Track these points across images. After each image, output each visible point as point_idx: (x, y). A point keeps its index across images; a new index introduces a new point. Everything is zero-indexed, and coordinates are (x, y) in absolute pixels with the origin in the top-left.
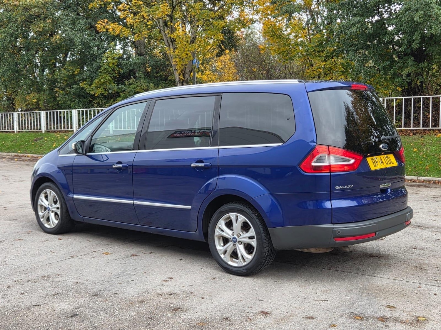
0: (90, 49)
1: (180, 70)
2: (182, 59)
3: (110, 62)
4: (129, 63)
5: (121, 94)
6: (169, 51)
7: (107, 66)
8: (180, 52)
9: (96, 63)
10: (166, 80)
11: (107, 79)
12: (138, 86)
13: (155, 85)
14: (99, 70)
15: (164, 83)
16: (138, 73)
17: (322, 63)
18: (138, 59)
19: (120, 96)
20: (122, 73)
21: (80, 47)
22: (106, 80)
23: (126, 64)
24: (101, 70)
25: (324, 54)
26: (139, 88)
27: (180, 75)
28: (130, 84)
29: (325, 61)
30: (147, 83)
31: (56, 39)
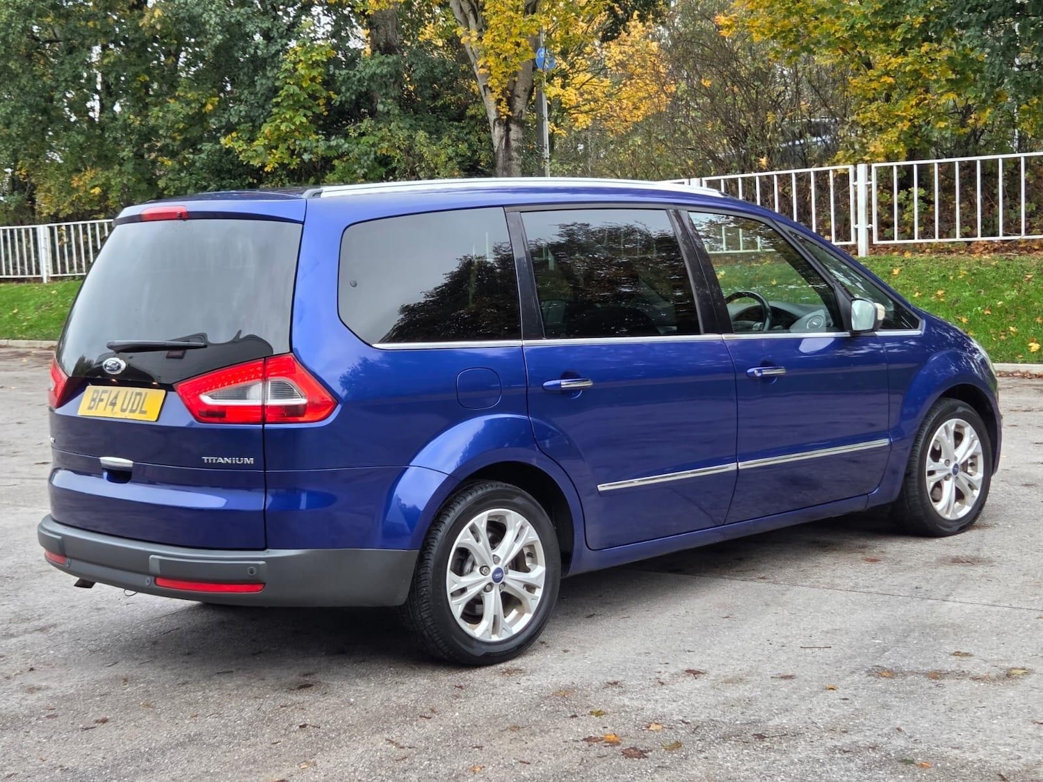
0: (246, 41)
1: (499, 90)
2: (505, 59)
3: (303, 76)
4: (355, 76)
5: (336, 162)
6: (468, 38)
7: (295, 87)
8: (497, 38)
9: (264, 81)
10: (460, 117)
11: (298, 123)
12: (382, 139)
13: (430, 133)
14: (274, 100)
15: (456, 128)
16: (382, 103)
17: (893, 60)
18: (382, 63)
19: (333, 168)
20: (338, 103)
21: (220, 37)
22: (293, 127)
23: (349, 78)
24: (279, 100)
25: (898, 35)
26: (385, 145)
27: (499, 102)
28: (362, 135)
29: (903, 52)
30: (408, 129)
31: (153, 20)
